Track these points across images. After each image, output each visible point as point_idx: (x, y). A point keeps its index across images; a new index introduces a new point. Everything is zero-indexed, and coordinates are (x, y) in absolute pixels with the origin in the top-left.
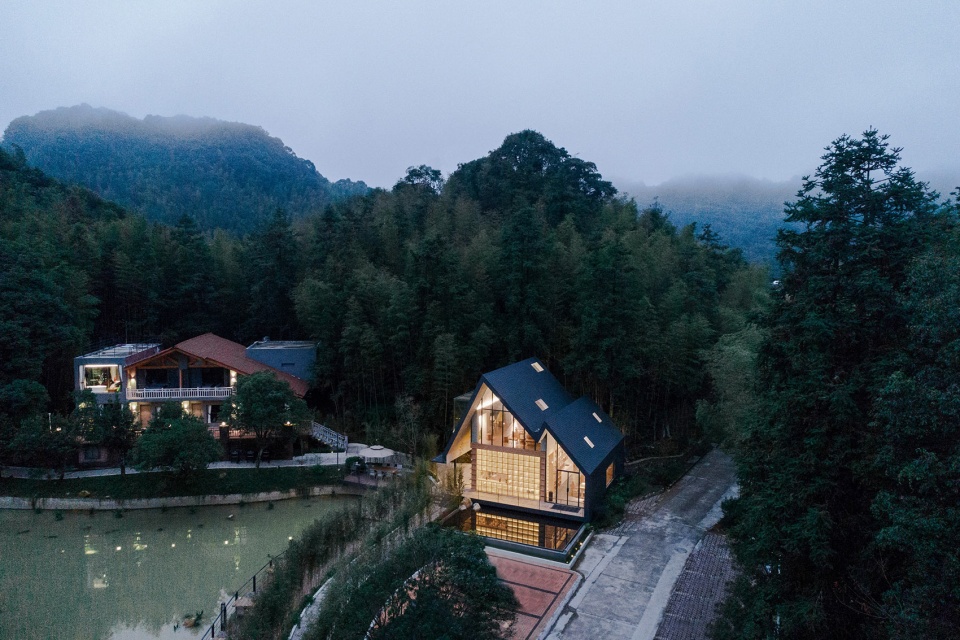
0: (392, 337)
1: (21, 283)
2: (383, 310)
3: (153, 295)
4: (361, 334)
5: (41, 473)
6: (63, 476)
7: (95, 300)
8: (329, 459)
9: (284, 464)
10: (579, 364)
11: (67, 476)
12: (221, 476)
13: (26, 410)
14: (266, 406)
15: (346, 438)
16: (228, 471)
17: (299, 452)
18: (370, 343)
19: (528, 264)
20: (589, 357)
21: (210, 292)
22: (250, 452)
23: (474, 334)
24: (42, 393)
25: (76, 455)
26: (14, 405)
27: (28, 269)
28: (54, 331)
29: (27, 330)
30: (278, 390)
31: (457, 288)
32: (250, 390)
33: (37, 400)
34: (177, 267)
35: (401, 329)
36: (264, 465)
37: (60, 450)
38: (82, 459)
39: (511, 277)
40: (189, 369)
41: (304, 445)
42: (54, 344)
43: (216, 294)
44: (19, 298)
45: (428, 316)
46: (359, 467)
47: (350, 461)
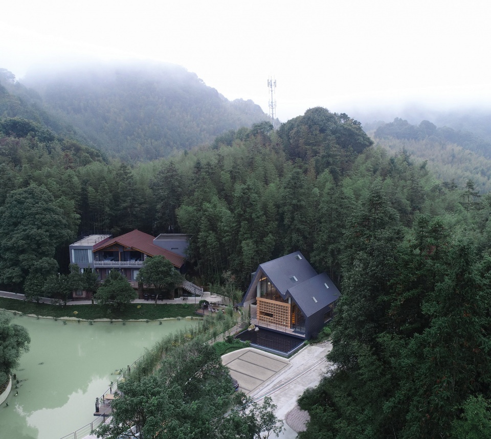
0: (224, 239)
1: (44, 210)
2: (219, 224)
3: (107, 209)
4: (207, 237)
5: (57, 302)
6: (66, 304)
7: (78, 216)
8: (192, 300)
9: (169, 302)
10: (317, 258)
11: (68, 304)
12: (138, 307)
13: (48, 272)
14: (158, 274)
15: (202, 289)
16: (142, 305)
17: (177, 296)
18: (211, 242)
19: (294, 202)
20: (323, 254)
21: (136, 207)
22: (153, 295)
23: (265, 239)
24: (56, 264)
25: (72, 294)
26: (44, 270)
27: (47, 202)
28: (59, 233)
29: (48, 233)
30: (164, 266)
31: (256, 215)
32: (150, 266)
33: (53, 267)
34: (119, 193)
35: (228, 235)
36: (160, 302)
37: (64, 292)
38: (74, 295)
39: (286, 208)
40: (124, 252)
41: (180, 292)
42: (59, 240)
43: (139, 209)
44: (44, 218)
45: (241, 229)
46: (205, 305)
47: (202, 302)
